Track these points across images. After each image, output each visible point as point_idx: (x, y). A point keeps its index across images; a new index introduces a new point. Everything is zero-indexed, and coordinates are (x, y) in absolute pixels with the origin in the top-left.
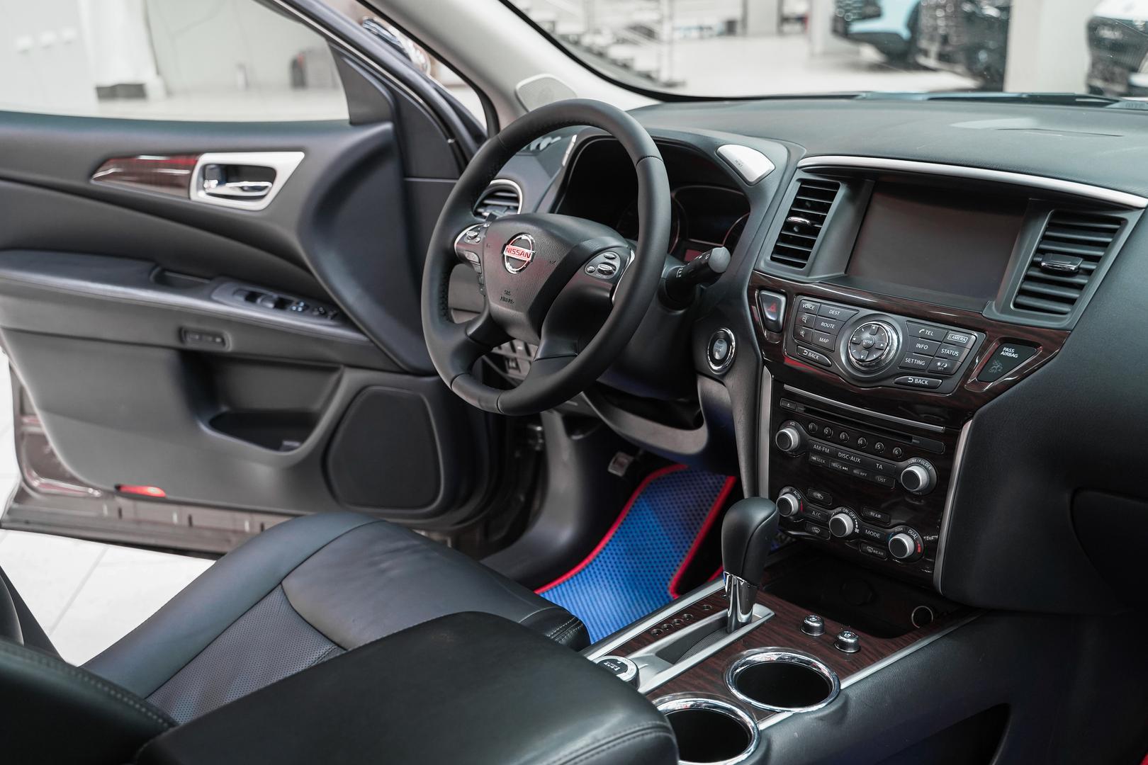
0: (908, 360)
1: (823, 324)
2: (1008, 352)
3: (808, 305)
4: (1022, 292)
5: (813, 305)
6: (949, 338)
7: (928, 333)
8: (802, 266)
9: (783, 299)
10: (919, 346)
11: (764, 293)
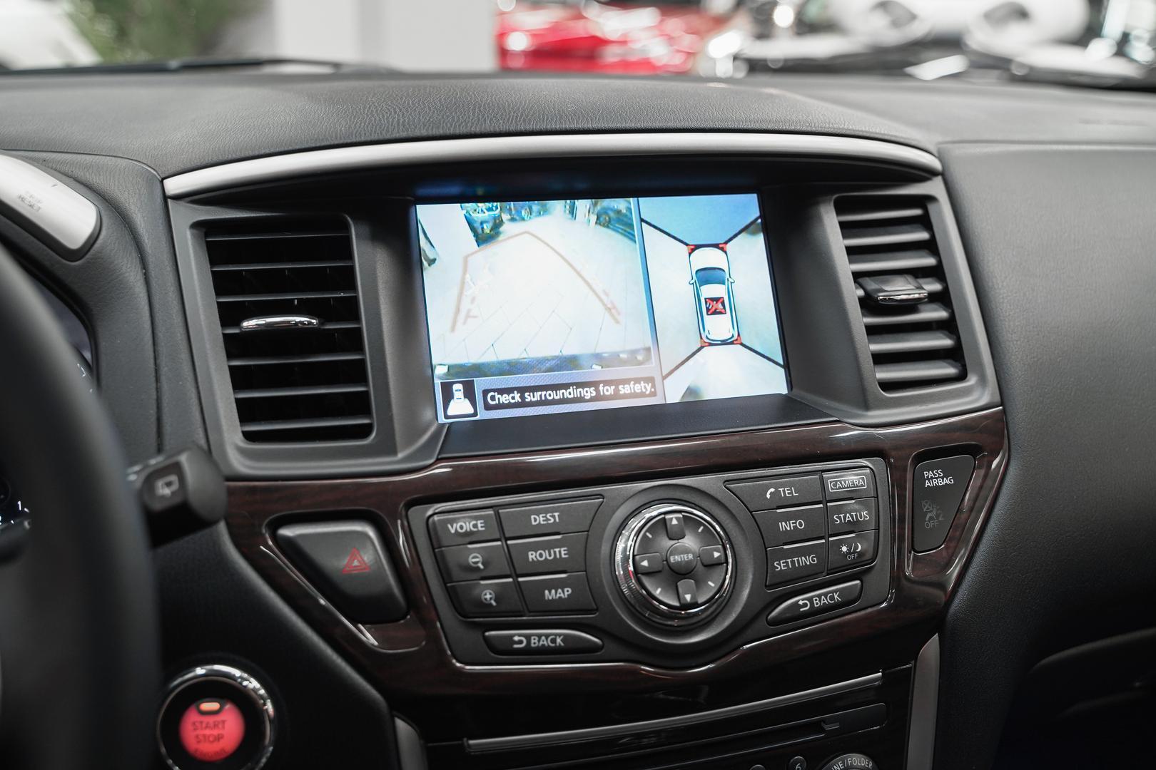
0: (780, 566)
1: (532, 556)
2: (935, 478)
3: (464, 525)
4: (881, 359)
5: (477, 518)
6: (831, 489)
7: (786, 492)
8: (363, 431)
9: (370, 531)
10: (784, 526)
11: (287, 532)
